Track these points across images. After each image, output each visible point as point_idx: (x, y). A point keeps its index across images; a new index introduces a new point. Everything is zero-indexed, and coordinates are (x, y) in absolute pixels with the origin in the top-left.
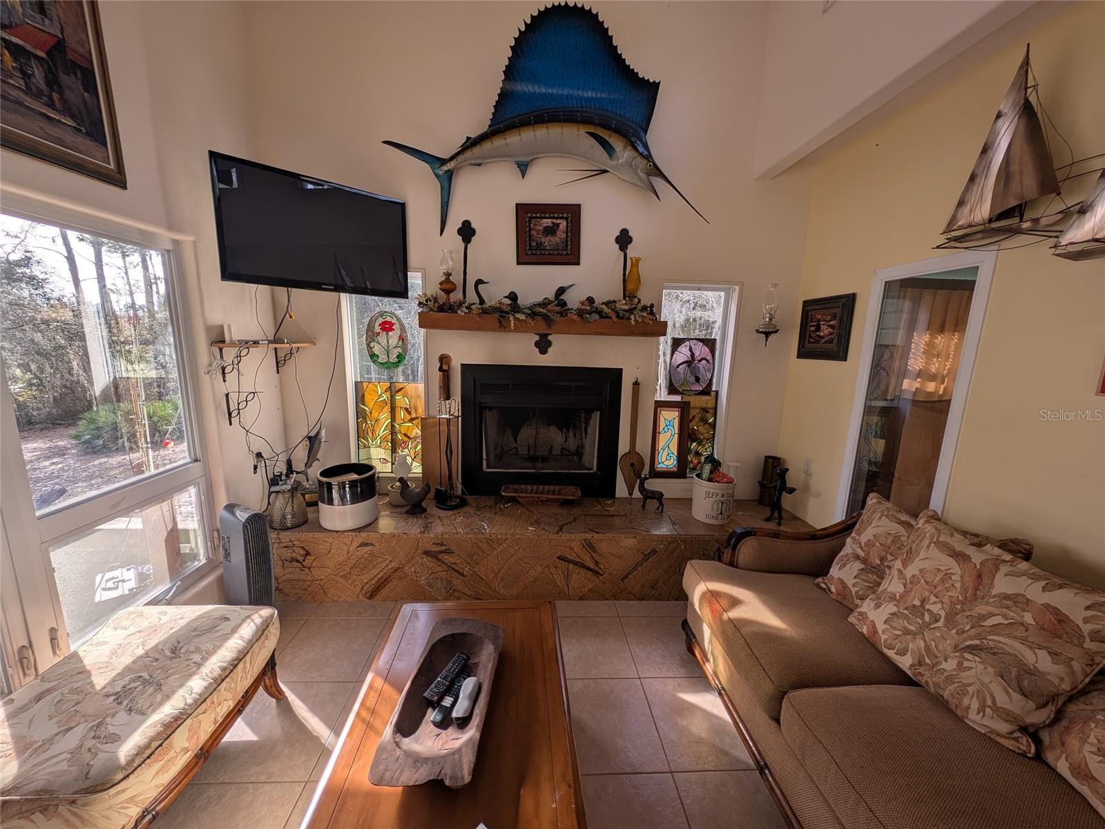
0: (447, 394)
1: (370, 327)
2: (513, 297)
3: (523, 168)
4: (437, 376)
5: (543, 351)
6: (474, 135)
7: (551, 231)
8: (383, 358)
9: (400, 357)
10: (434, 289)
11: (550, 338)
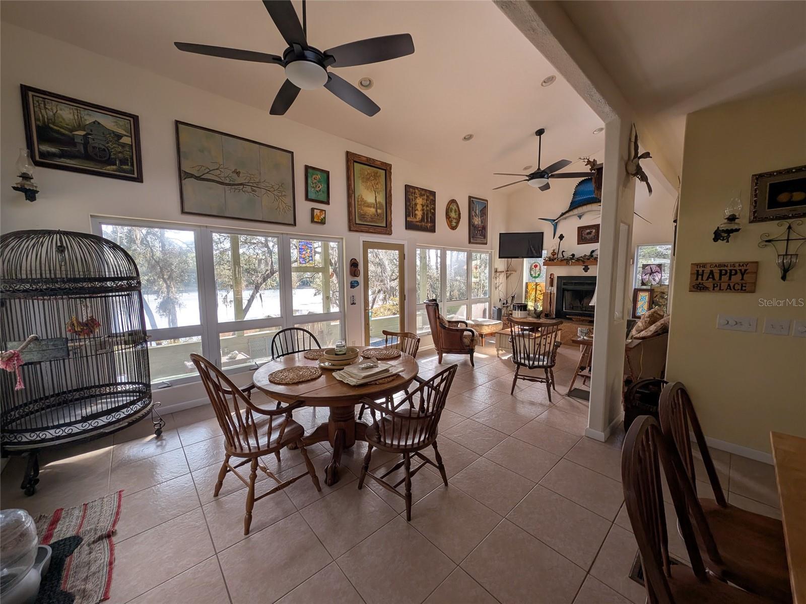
0: (552, 285)
1: (531, 266)
2: (573, 255)
3: (580, 217)
4: (549, 280)
5: (586, 271)
6: (564, 212)
7: (590, 233)
8: (534, 275)
9: (539, 275)
10: (550, 255)
11: (589, 267)
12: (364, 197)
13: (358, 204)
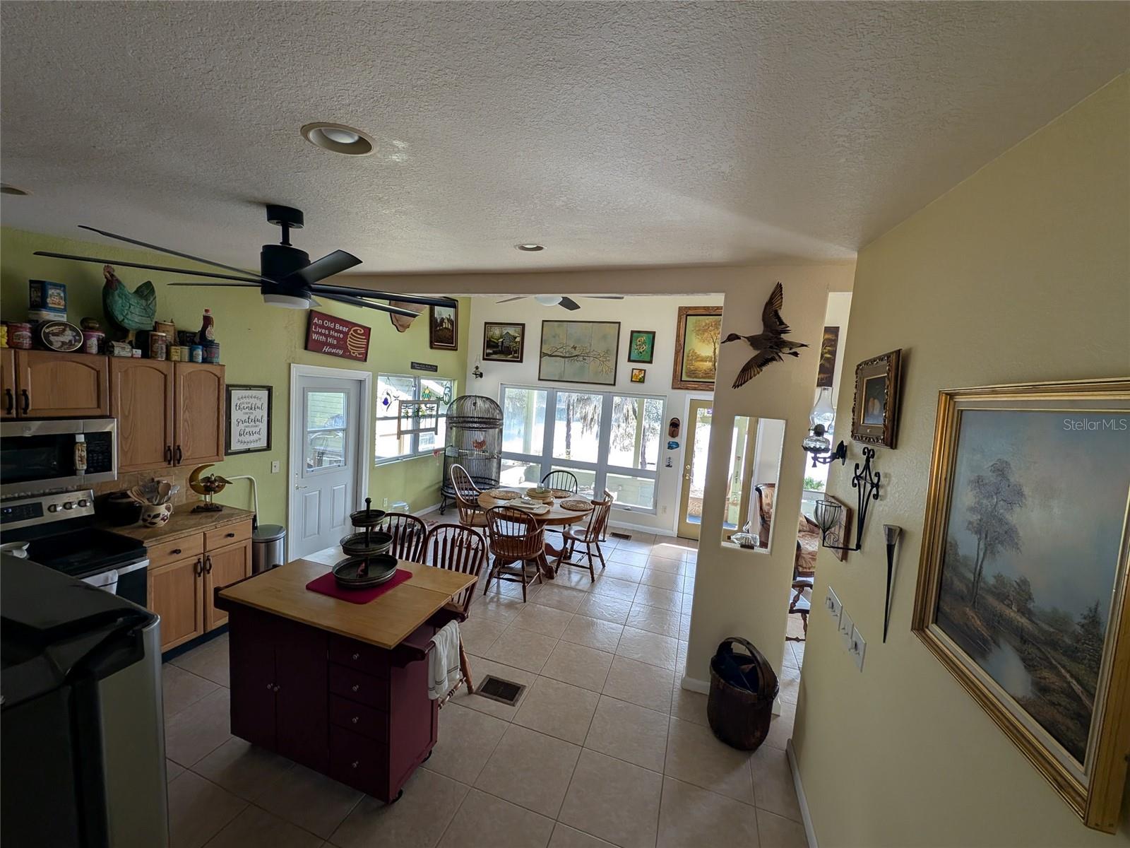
12: (696, 351)
13: (688, 360)
